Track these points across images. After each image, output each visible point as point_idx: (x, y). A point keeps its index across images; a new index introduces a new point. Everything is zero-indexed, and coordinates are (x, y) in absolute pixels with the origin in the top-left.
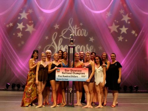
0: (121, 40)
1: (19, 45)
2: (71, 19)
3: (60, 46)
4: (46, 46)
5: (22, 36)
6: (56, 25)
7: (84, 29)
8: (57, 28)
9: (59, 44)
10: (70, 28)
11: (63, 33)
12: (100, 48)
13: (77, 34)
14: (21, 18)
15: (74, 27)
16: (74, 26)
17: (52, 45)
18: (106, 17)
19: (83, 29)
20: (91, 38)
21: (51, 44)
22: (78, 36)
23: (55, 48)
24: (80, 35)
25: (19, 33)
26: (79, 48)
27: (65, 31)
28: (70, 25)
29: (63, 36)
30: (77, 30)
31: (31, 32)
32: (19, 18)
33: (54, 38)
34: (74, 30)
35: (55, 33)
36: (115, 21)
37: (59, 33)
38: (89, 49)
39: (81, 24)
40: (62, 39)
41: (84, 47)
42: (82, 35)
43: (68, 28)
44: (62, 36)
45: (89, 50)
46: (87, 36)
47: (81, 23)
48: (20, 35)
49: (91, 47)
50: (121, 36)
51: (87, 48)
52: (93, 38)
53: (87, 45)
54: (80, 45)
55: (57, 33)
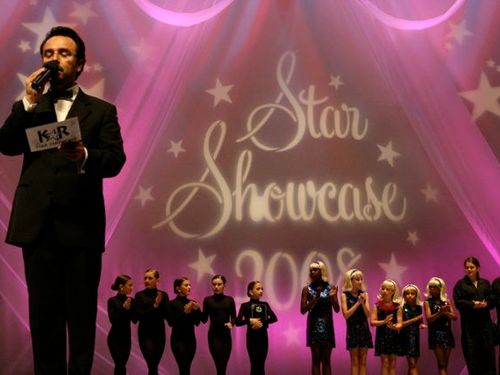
2: (288, 59)
3: (244, 186)
6: (218, 83)
7: (349, 106)
8: (223, 102)
9: (239, 179)
10: (285, 101)
11: (255, 122)
12: (431, 194)
13: (318, 129)
14: (32, 45)
15: (306, 96)
16: (303, 91)
17: (205, 182)
18: (449, 46)
19: (344, 107)
20: (385, 145)
21: (198, 180)
22: (323, 137)
23: (220, 201)
24: (336, 137)
26: (332, 194)
28: (283, 85)
29: (254, 140)
30: (318, 110)
32: (24, 46)
33: (212, 150)
34: (305, 107)
35: (212, 127)
36: (491, 64)
37: (236, 126)
38: (380, 198)
39: (336, 82)
40: (250, 153)
41: (356, 193)
42: (342, 136)
43: (275, 99)
44: (249, 140)
45: (377, 204)
46: (365, 136)
47: (335, 76)
49: (387, 188)
51: (371, 195)
52: (395, 148)
53: (369, 181)
54: (335, 183)
55: (223, 126)
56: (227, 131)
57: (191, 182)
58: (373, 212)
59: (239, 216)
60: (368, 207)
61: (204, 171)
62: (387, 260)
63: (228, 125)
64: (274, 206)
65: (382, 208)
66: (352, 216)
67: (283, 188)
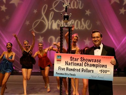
0: (123, 13)
1: (4, 20)
3: (51, 21)
4: (35, 22)
5: (6, 10)
7: (79, 0)
11: (54, 6)
12: (98, 23)
13: (70, 6)
17: (42, 20)
19: (77, 0)
20: (87, 10)
22: (71, 8)
23: (45, 24)
25: (2, 6)
26: (73, 23)
27: (57, 3)
29: (54, 9)
31: (16, 5)
33: (44, 12)
34: (67, 1)
35: (44, 6)
37: (50, 6)
40: (53, 13)
41: (79, 22)
42: (76, 8)
45: (84, 25)
46: (83, 8)
48: (4, 8)
50: (123, 8)
51: (83, 23)
52: (90, 11)
53: (83, 19)
54: (74, 20)
55: (47, 6)
56: (48, 7)
57: (39, 19)
58: (83, 27)
59: (50, 28)
60: (82, 26)
61: (42, 17)
62: (86, 39)
63: (48, 6)
64: (58, 25)
65: (85, 26)
66: (78, 28)
67: (61, 21)
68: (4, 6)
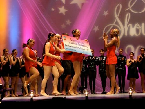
3: (128, 25)
4: (106, 27)
5: (66, 12)
9: (126, 22)
17: (115, 24)
21: (113, 23)
23: (120, 30)
25: (61, 7)
31: (80, 5)
33: (117, 14)
35: (117, 6)
40: (129, 14)
44: (129, 10)
55: (121, 6)
57: (111, 24)
59: (126, 35)
61: (115, 20)
64: (138, 31)
67: (141, 25)
68: (63, 7)
